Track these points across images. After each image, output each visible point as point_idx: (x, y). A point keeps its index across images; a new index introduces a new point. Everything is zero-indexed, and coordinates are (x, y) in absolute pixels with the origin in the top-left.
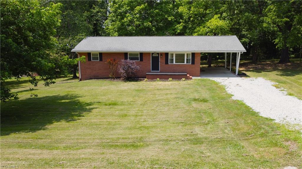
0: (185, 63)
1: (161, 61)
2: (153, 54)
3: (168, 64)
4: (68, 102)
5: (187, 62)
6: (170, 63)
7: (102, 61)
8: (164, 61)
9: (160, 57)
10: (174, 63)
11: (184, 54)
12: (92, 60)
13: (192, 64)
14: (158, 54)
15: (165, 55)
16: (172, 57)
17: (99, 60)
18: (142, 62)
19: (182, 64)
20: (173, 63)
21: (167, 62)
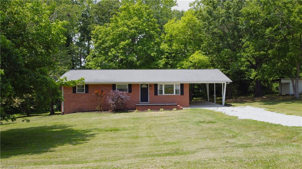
0: (175, 94)
1: (150, 92)
2: (141, 85)
3: (157, 95)
4: (60, 131)
5: (176, 93)
6: (159, 94)
7: (88, 93)
8: (153, 92)
9: (150, 88)
10: (164, 94)
11: (173, 85)
12: (77, 92)
13: (181, 95)
14: (147, 85)
15: (154, 86)
16: (161, 88)
17: (85, 92)
18: (131, 93)
19: (171, 95)
20: (162, 94)
21: (156, 94)
